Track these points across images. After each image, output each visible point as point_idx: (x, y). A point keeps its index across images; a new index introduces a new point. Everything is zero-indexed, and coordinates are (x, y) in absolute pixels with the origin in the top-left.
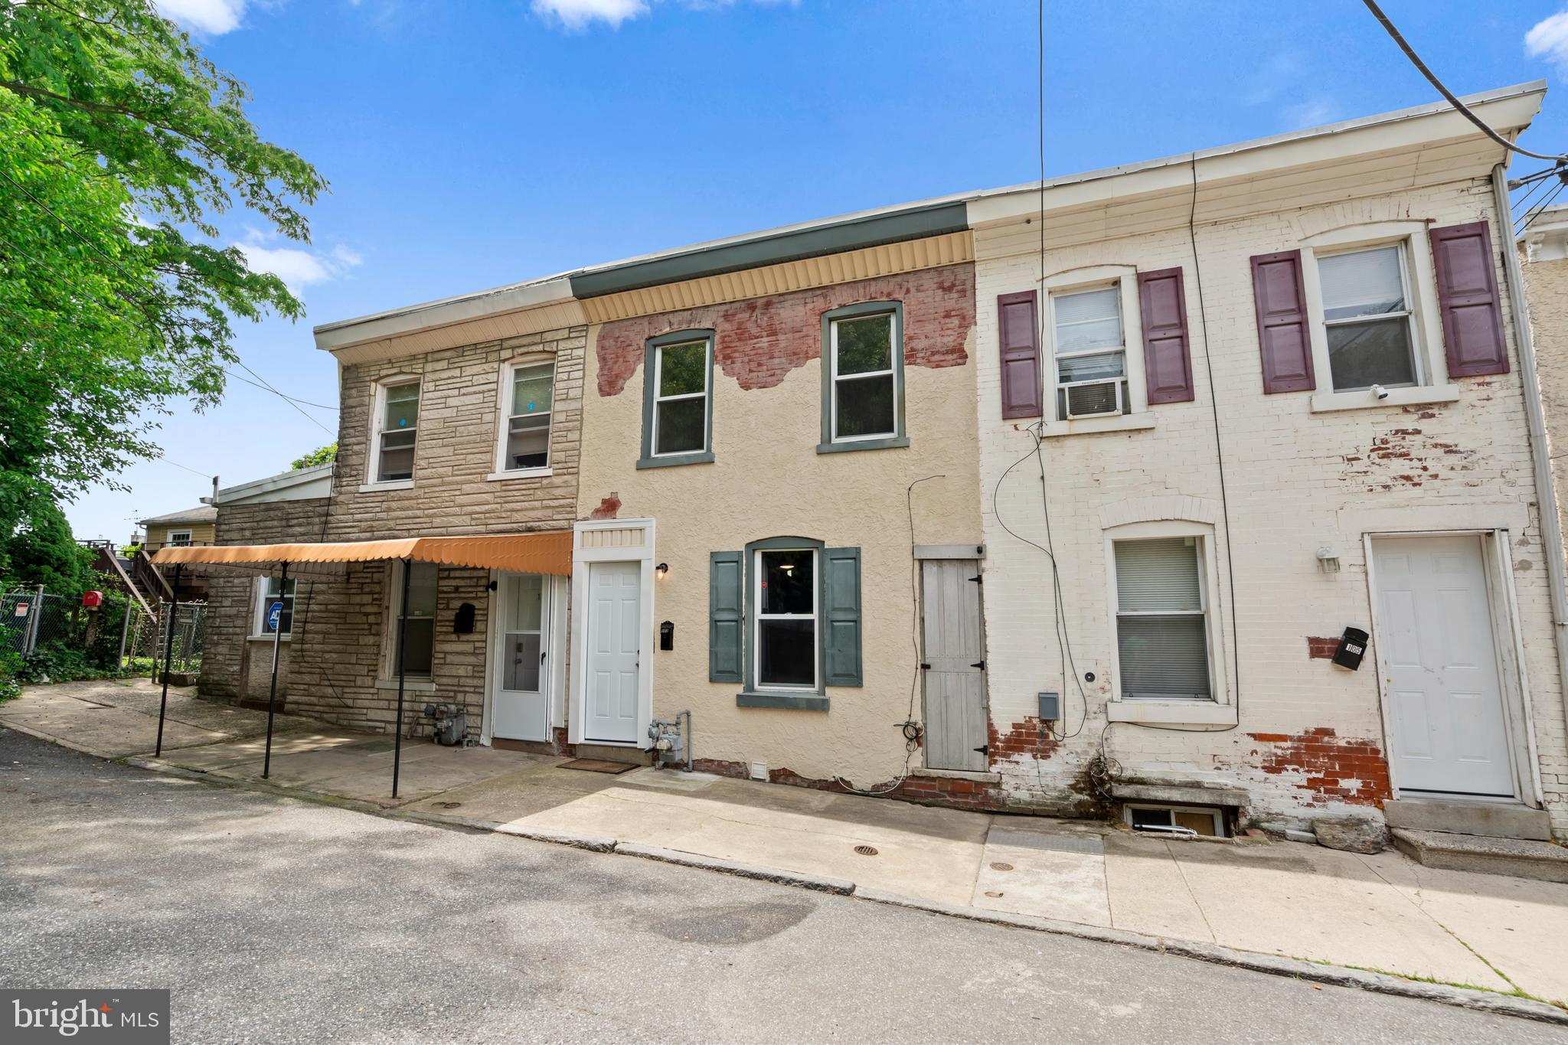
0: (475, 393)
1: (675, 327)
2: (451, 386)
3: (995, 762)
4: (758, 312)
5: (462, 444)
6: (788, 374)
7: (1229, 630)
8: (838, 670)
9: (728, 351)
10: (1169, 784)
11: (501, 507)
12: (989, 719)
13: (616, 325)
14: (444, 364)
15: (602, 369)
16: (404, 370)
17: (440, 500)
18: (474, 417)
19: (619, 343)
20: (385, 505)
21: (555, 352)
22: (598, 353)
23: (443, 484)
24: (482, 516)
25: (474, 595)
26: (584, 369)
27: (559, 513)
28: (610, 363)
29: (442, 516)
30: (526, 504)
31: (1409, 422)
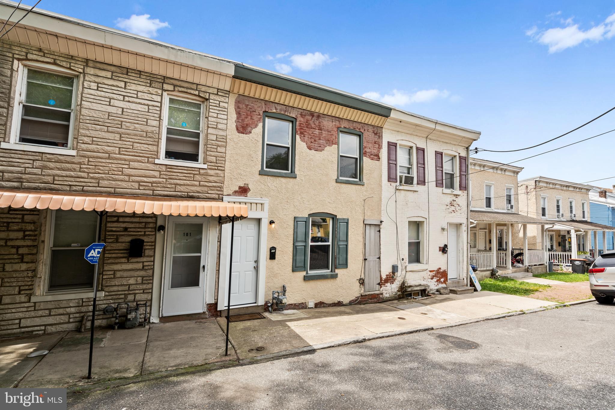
0: (140, 103)
1: (278, 111)
2: (115, 92)
3: (382, 287)
4: (315, 118)
5: (128, 134)
6: (326, 148)
7: (428, 245)
8: (341, 263)
9: (302, 131)
10: (416, 286)
11: (166, 181)
12: (380, 274)
13: (246, 98)
14: (109, 75)
15: (238, 118)
16: (58, 62)
17: (107, 168)
18: (140, 119)
19: (248, 109)
21: (207, 100)
22: (235, 109)
23: (109, 158)
24: (150, 185)
25: (143, 233)
26: (227, 115)
27: (212, 190)
28: (243, 117)
29: (110, 180)
30: (188, 182)
31: (454, 198)
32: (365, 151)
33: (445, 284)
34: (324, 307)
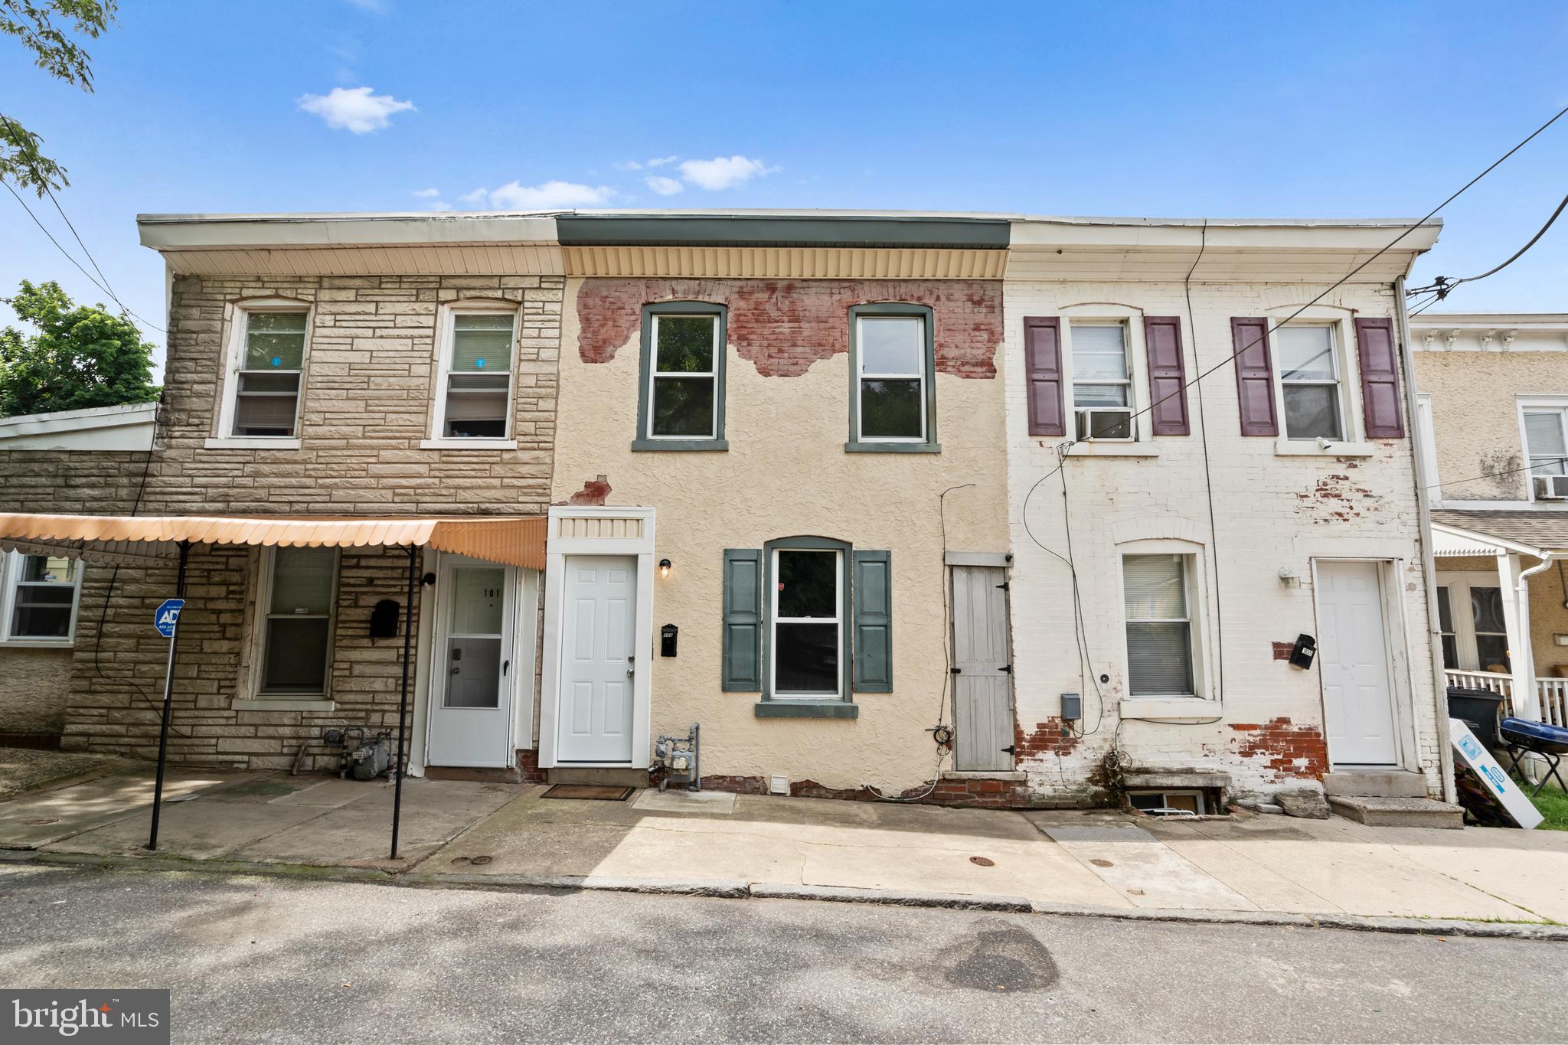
0: (399, 337)
1: (680, 296)
2: (360, 324)
3: (1021, 761)
4: (778, 294)
5: (379, 399)
6: (813, 365)
7: (1215, 636)
8: (867, 676)
9: (744, 331)
11: (440, 482)
12: (1015, 720)
13: (603, 282)
14: (351, 295)
15: (584, 330)
16: (281, 292)
17: (344, 467)
18: (398, 367)
19: (607, 305)
20: (249, 468)
21: (520, 303)
22: (579, 312)
23: (348, 447)
24: (412, 492)
25: (398, 589)
26: (560, 328)
27: (526, 495)
28: (596, 325)
29: (347, 488)
30: (479, 481)
31: (1341, 469)
32: (943, 357)
33: (1320, 778)
34: (819, 797)
